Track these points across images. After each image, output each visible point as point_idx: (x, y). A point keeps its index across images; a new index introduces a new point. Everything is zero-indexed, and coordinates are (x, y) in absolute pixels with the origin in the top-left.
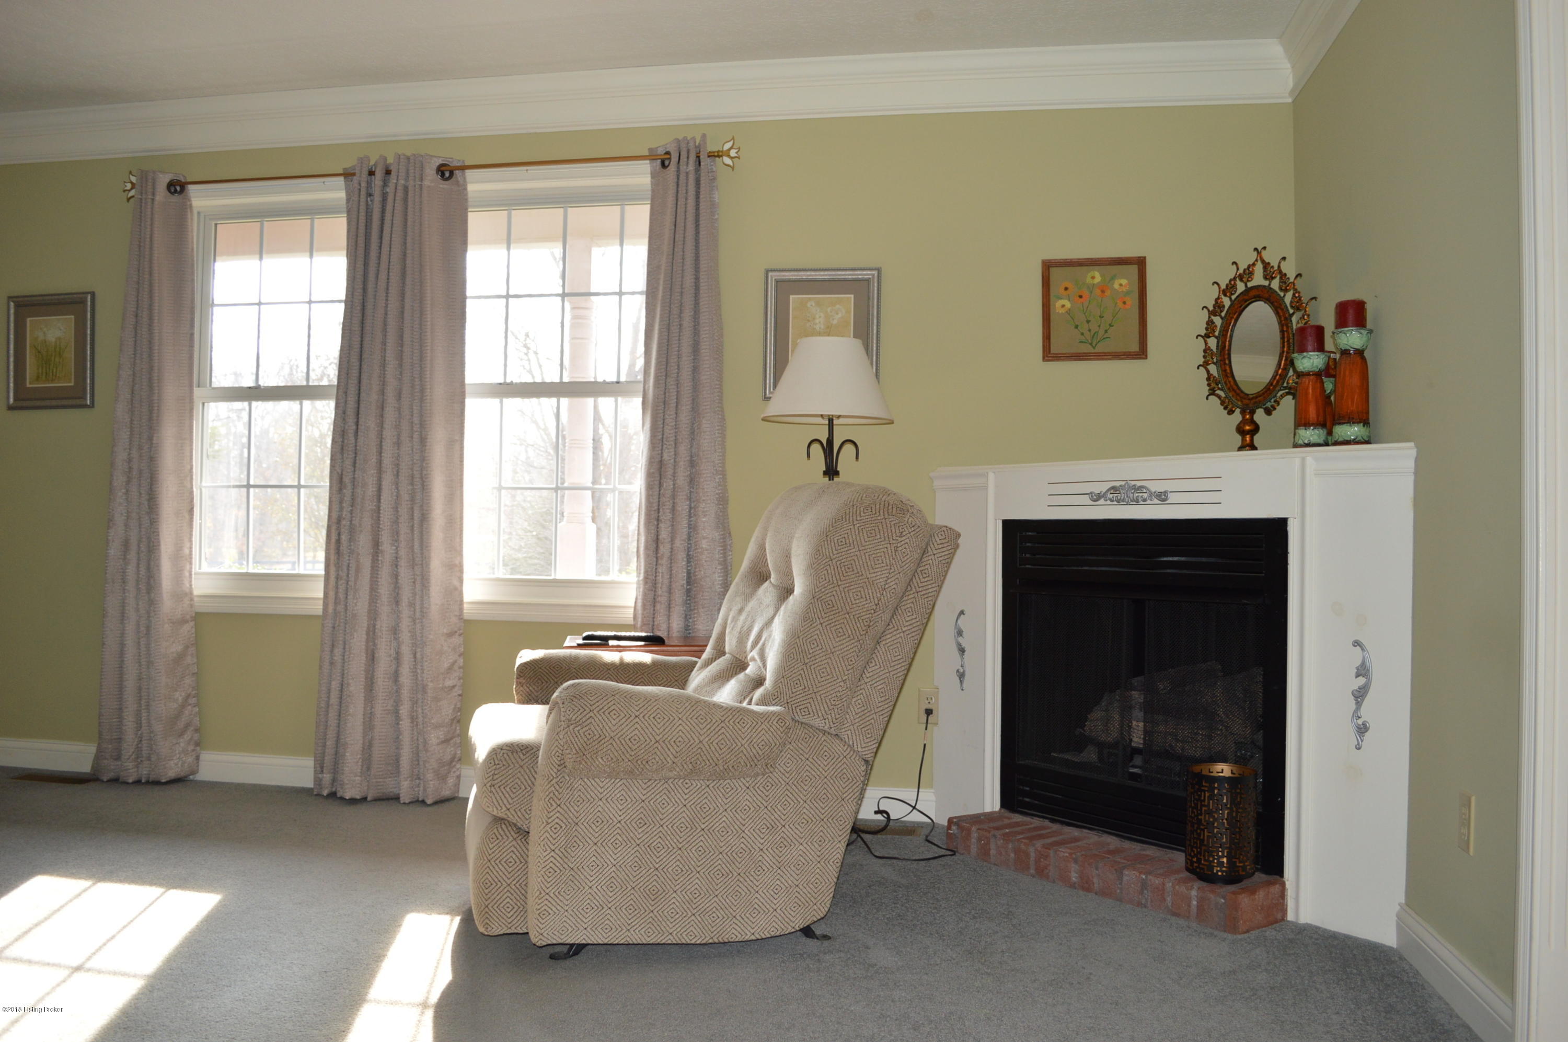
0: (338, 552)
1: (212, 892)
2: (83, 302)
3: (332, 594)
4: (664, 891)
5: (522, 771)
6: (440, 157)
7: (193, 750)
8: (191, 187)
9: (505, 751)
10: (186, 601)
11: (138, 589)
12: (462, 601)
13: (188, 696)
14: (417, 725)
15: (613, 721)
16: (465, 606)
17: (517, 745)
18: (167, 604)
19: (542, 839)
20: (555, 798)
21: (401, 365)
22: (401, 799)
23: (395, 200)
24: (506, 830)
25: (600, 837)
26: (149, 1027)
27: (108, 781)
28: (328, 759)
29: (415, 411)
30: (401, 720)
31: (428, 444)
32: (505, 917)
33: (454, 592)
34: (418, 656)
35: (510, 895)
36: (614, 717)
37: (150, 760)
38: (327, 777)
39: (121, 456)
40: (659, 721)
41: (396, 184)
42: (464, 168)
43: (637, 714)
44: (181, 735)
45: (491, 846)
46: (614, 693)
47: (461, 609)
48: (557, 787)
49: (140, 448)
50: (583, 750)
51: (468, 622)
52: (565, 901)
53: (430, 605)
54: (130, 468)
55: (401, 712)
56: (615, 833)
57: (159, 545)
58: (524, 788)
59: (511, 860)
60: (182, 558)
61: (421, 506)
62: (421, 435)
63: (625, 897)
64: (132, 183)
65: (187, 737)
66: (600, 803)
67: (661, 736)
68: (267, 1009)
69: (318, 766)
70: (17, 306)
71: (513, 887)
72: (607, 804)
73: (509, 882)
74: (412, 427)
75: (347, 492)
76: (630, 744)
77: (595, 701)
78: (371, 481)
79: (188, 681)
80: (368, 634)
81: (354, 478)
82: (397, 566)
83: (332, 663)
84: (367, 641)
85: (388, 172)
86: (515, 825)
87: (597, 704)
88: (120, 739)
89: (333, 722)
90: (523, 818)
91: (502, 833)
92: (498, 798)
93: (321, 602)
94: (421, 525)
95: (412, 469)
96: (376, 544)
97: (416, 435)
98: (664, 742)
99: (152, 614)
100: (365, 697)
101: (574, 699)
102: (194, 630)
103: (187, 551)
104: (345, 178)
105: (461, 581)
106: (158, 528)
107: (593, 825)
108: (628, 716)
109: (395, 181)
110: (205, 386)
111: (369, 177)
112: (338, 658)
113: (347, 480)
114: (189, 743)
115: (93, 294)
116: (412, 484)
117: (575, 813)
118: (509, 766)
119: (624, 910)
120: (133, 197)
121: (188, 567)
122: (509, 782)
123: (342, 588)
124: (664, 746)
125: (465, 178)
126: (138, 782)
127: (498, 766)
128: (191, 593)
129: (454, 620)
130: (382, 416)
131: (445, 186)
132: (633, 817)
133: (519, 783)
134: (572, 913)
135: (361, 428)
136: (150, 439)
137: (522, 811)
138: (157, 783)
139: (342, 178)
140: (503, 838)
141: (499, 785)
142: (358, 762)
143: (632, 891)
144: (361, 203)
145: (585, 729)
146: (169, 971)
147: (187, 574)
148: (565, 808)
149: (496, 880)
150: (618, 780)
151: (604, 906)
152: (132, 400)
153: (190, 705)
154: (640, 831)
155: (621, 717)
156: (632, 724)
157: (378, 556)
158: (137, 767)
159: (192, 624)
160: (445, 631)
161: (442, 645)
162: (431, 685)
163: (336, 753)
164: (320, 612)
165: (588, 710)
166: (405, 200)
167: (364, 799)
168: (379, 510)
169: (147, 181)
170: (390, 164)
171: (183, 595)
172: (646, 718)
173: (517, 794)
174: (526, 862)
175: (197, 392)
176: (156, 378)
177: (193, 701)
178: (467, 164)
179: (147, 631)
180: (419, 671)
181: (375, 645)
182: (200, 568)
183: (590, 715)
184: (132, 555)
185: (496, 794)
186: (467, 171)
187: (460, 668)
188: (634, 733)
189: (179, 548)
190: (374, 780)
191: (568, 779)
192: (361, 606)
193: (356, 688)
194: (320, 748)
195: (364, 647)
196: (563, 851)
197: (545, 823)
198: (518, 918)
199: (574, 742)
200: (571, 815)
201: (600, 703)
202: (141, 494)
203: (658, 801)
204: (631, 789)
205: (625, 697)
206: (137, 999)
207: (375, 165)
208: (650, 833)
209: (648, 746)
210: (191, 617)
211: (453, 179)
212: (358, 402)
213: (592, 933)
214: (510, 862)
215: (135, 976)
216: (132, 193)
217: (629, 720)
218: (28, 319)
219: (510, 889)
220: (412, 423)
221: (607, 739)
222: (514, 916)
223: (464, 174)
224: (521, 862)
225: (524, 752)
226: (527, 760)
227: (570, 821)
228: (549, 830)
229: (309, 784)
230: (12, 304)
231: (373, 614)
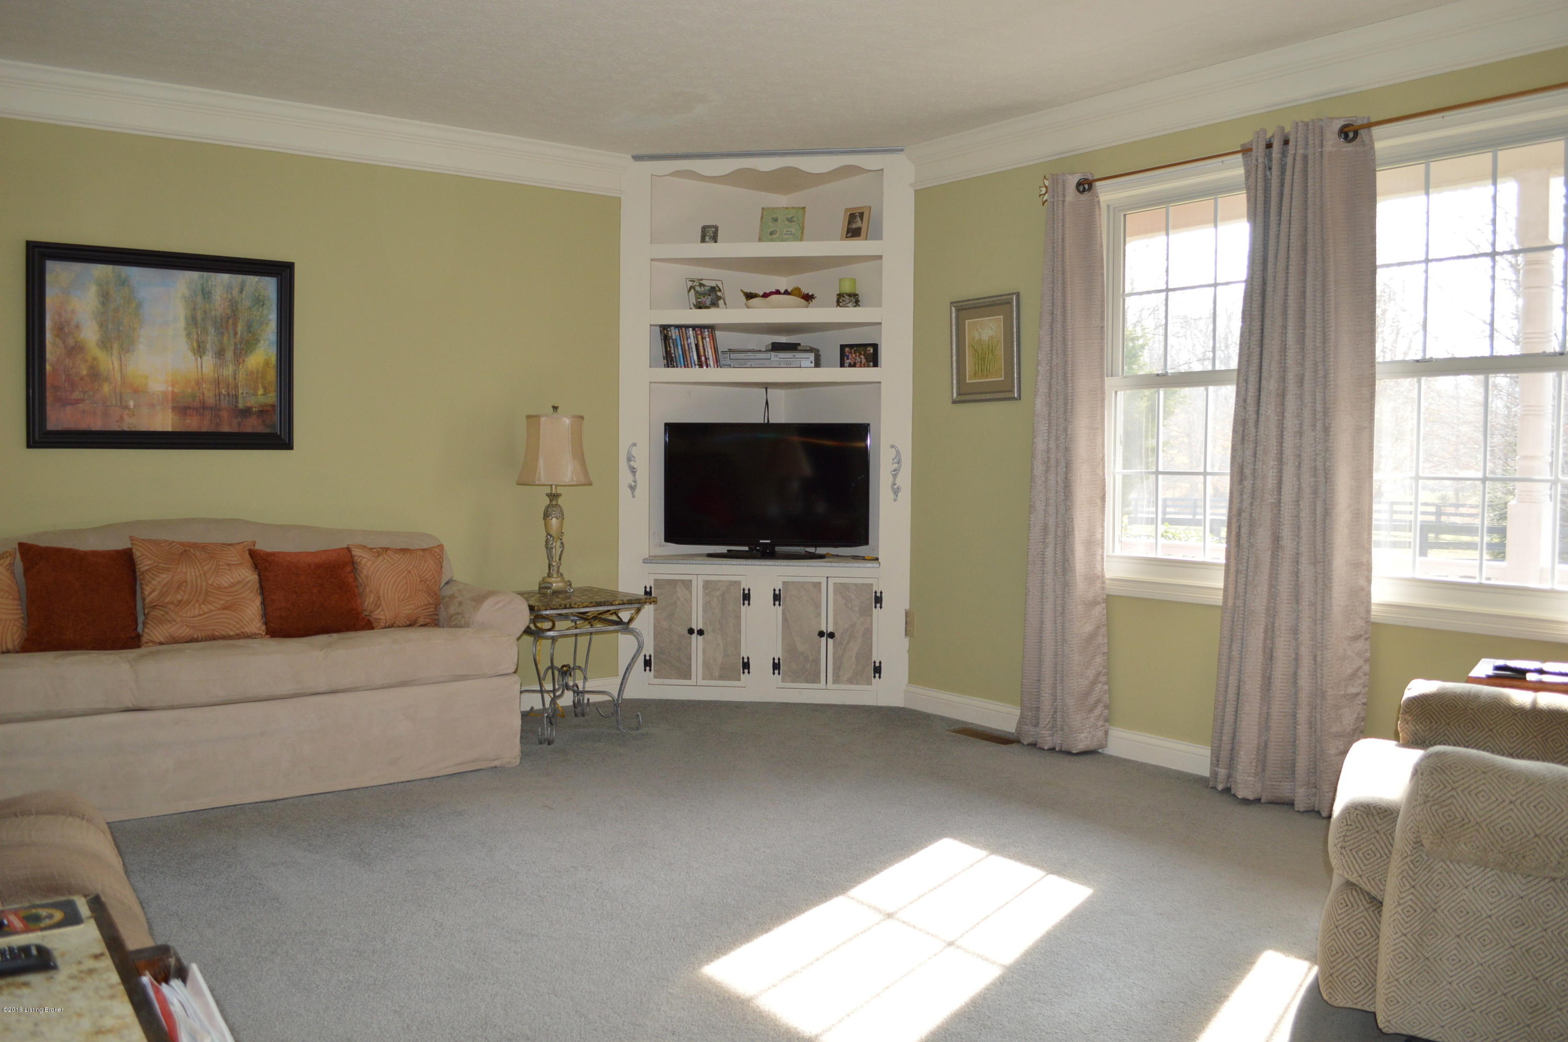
0: (1238, 544)
1: (1084, 884)
2: (1010, 302)
3: (1231, 587)
4: (1545, 1006)
5: (1378, 837)
6: (1341, 118)
7: (1102, 726)
8: (1098, 184)
9: (1358, 812)
10: (1098, 585)
11: (1056, 572)
12: (1369, 602)
13: (1098, 674)
14: (1315, 731)
15: (1480, 804)
16: (1373, 607)
17: (1374, 807)
18: (1080, 587)
19: (1392, 919)
20: (1409, 878)
21: (1303, 349)
22: (1296, 806)
23: (1293, 172)
24: (1357, 898)
25: (1464, 929)
26: (989, 1023)
27: (1028, 745)
28: (1225, 754)
29: (1318, 398)
30: (1299, 725)
31: (1332, 433)
32: (1351, 992)
33: (1361, 594)
34: (1319, 659)
35: (1357, 969)
36: (1482, 800)
37: (1062, 730)
38: (1222, 772)
39: (1041, 446)
40: (1541, 811)
41: (1295, 154)
42: (1370, 125)
43: (1513, 799)
44: (1090, 711)
45: (1340, 912)
46: (1487, 769)
47: (1368, 611)
48: (1412, 866)
49: (1057, 439)
50: (1441, 832)
51: (1377, 625)
52: (1417, 992)
53: (1331, 606)
54: (1049, 458)
55: (1298, 716)
56: (1484, 928)
57: (1073, 531)
58: (1379, 855)
59: (1360, 931)
60: (1094, 544)
61: (1325, 500)
62: (1324, 424)
63: (1493, 1002)
64: (1046, 187)
65: (1097, 711)
66: (1465, 891)
67: (1543, 829)
68: (1095, 1031)
69: (1214, 759)
70: (958, 310)
71: (1362, 961)
72: (1474, 894)
73: (1357, 955)
74: (1315, 414)
75: (1248, 483)
76: (1501, 834)
77: (1459, 778)
78: (1271, 475)
79: (1099, 659)
80: (1266, 632)
81: (1254, 469)
82: (1297, 562)
83: (1230, 658)
84: (1265, 640)
85: (1286, 142)
86: (1369, 894)
87: (1462, 782)
88: (1038, 709)
89: (1229, 718)
90: (1377, 889)
91: (1352, 899)
92: (1349, 861)
93: (1222, 592)
94: (1324, 520)
95: (1315, 460)
96: (1276, 538)
97: (1319, 425)
98: (1546, 837)
99: (1067, 596)
100: (1261, 697)
101: (1434, 772)
102: (1105, 611)
103: (1099, 536)
104: (1243, 154)
105: (1369, 580)
106: (1071, 515)
107: (1455, 915)
108: (1500, 800)
109: (1293, 152)
110: (1117, 375)
111: (1267, 151)
112: (1235, 653)
113: (1247, 471)
114: (1098, 719)
115: (1018, 294)
116: (1315, 476)
117: (1433, 898)
118: (1363, 828)
119: (1491, 1017)
120: (1046, 201)
121: (1100, 551)
122: (1362, 847)
123: (1242, 581)
124: (1547, 843)
125: (1371, 136)
126: (1052, 750)
127: (1350, 828)
128: (1103, 576)
129: (1360, 623)
130: (1283, 404)
131: (1350, 149)
132: (1507, 914)
133: (1374, 849)
134: (1425, 1006)
135: (1262, 419)
136: (1065, 430)
137: (1377, 880)
138: (1069, 753)
139: (1240, 156)
140: (1353, 906)
141: (1350, 848)
142: (1251, 762)
143: (1503, 998)
144: (1259, 180)
145: (1444, 809)
146: (1023, 966)
147: (1099, 558)
148: (1421, 891)
149: (1343, 949)
150: (1488, 870)
151: (1467, 1007)
152: (1049, 394)
153: (1100, 682)
154: (1516, 931)
155: (1491, 801)
156: (1505, 810)
157: (1278, 551)
158: (1052, 735)
159: (1104, 605)
160: (1349, 634)
161: (1344, 649)
162: (1330, 692)
163: (1232, 749)
164: (1220, 603)
165: (1449, 788)
166: (1305, 171)
167: (1258, 801)
168: (1280, 502)
169: (1057, 183)
170: (1289, 133)
171: (1095, 578)
172: (1525, 805)
173: (1371, 861)
174: (1378, 937)
175: (1108, 381)
176: (1069, 372)
177: (1103, 679)
178: (1372, 120)
179: (1062, 611)
180: (1319, 675)
181: (1273, 643)
182: (1113, 551)
183: (1451, 793)
184: (1051, 538)
185: (1346, 856)
186: (1372, 128)
187: (1365, 674)
188: (1507, 822)
189: (1092, 533)
190: (1269, 783)
191: (1426, 858)
192: (1259, 604)
193: (1253, 686)
194: (1216, 742)
195: (1261, 645)
196: (1417, 938)
197: (1396, 903)
198: (1366, 995)
199: (1430, 822)
200: (1428, 899)
201: (1466, 780)
202: (1057, 482)
203: (1541, 901)
204: (1506, 882)
205: (1500, 776)
206: (988, 989)
207: (1273, 136)
208: (1529, 935)
209: (1525, 840)
210: (1103, 599)
211: (1358, 140)
212: (1259, 390)
213: (1451, 1033)
214: (1360, 934)
215: (994, 963)
216: (1046, 197)
217: (1501, 806)
218: (967, 322)
219: (1357, 962)
220: (1315, 410)
221: (1471, 824)
222: (1362, 992)
223: (1370, 133)
224: (1372, 936)
225: (1381, 816)
226: (1384, 826)
227: (1426, 905)
228: (1400, 912)
229: (1206, 773)
230: (953, 308)
231: (1272, 612)
